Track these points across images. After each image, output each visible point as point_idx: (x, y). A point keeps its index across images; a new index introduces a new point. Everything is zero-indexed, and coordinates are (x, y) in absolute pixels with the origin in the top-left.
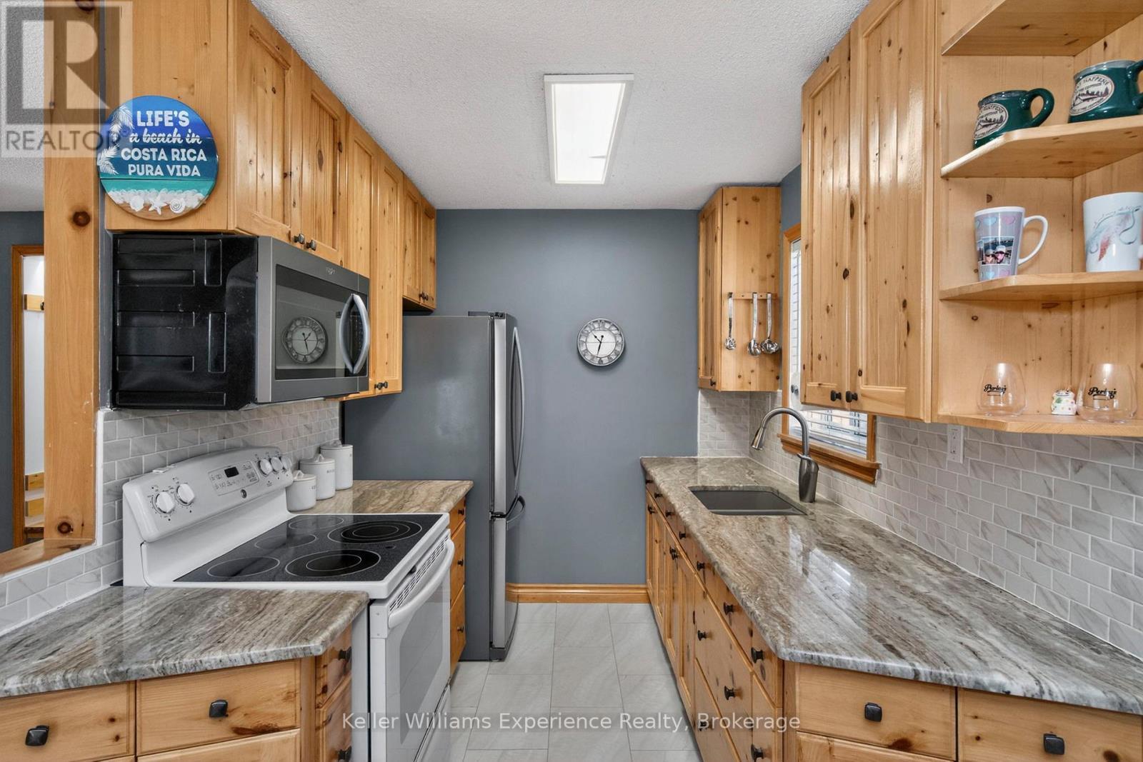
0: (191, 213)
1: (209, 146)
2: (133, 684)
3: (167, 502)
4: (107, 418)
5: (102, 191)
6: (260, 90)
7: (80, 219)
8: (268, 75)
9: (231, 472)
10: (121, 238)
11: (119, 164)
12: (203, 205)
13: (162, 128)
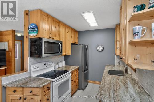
0: (36, 36)
1: (37, 28)
2: (23, 88)
3: (35, 67)
4: (29, 58)
5: (29, 34)
6: (45, 21)
7: (27, 37)
8: (46, 19)
9: (45, 64)
10: (31, 39)
11: (30, 31)
12: (37, 35)
13: (33, 27)
